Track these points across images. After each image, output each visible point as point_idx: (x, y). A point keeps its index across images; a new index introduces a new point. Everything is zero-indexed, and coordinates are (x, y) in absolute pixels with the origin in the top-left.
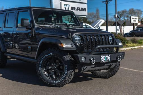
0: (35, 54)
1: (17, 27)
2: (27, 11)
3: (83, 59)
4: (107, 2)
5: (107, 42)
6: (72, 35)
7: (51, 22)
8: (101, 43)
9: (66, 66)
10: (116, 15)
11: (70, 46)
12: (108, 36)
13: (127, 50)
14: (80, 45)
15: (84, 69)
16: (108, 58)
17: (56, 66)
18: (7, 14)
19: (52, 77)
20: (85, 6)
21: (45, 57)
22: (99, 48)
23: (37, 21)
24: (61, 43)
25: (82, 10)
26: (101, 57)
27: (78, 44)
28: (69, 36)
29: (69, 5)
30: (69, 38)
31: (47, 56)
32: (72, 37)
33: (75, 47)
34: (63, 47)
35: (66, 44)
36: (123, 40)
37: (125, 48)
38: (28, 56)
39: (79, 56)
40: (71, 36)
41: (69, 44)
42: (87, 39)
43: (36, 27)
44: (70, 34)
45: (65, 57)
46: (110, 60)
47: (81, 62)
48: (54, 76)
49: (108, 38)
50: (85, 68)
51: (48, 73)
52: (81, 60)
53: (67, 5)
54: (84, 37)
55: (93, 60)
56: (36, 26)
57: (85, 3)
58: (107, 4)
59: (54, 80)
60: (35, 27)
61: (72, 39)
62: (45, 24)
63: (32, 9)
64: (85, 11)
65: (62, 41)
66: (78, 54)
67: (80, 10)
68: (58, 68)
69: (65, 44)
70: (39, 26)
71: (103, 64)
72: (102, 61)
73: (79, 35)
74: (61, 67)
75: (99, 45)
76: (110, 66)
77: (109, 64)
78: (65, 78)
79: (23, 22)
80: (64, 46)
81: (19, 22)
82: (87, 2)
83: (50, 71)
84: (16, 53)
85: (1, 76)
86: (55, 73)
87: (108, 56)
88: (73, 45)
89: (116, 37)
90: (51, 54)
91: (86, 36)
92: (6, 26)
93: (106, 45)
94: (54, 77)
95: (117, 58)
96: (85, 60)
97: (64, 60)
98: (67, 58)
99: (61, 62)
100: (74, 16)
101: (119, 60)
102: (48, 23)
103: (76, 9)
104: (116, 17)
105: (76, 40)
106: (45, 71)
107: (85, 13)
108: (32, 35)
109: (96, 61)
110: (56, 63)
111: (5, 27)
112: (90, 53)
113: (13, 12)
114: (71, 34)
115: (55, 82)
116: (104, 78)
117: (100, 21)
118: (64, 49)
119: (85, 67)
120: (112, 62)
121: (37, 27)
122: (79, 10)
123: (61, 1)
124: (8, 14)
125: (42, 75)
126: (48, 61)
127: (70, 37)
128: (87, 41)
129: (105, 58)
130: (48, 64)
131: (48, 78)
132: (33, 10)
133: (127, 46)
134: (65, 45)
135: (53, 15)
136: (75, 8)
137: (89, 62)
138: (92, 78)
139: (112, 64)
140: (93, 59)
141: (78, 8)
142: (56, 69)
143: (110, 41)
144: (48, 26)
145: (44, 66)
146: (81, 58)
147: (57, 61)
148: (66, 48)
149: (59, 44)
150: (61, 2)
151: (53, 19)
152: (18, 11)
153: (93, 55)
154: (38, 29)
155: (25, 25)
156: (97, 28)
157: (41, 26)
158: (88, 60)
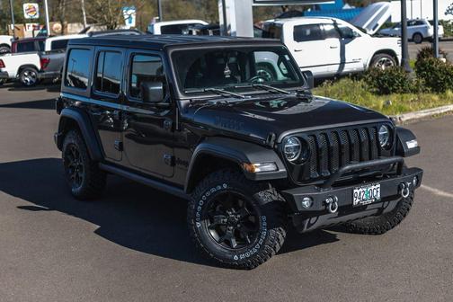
0: (183, 176)
2: (157, 56)
3: (305, 203)
6: (277, 137)
8: (356, 154)
9: (264, 218)
11: (269, 167)
14: (297, 162)
15: (310, 225)
16: (373, 193)
17: (239, 216)
19: (228, 243)
21: (208, 194)
23: (185, 86)
24: (249, 163)
26: (355, 191)
27: (292, 159)
28: (270, 140)
30: (268, 147)
31: (213, 190)
33: (285, 170)
35: (263, 164)
38: (165, 178)
39: (295, 194)
40: (276, 143)
41: (268, 164)
42: (316, 143)
43: (183, 103)
44: (271, 136)
45: (261, 194)
46: (379, 195)
47: (300, 209)
48: (233, 241)
49: (377, 132)
50: (311, 222)
51: (220, 233)
52: (302, 205)
54: (309, 139)
55: (334, 202)
56: (184, 100)
59: (234, 252)
60: (180, 104)
62: (206, 93)
63: (171, 51)
68: (245, 221)
69: (258, 165)
70: (191, 100)
71: (361, 208)
72: (356, 201)
73: (298, 138)
74: (252, 219)
75: (351, 160)
76: (381, 210)
77: (380, 205)
78: (262, 247)
79: (148, 89)
80: (257, 170)
83: (223, 228)
84: (130, 167)
86: (237, 235)
87: (373, 187)
88: (280, 164)
90: (225, 186)
91: (314, 136)
94: (235, 245)
95: (400, 189)
96: (312, 204)
97: (257, 201)
98: (267, 196)
99: (250, 208)
100: (286, 56)
101: (405, 194)
102: (213, 89)
105: (288, 149)
106: (210, 228)
108: (174, 124)
109: (341, 205)
110: (237, 209)
113: (119, 52)
114: (274, 135)
115: (236, 257)
118: (258, 179)
119: (313, 220)
120: (383, 199)
121: (187, 105)
125: (203, 239)
126: (217, 203)
127: (272, 143)
128: (317, 147)
129: (367, 194)
130: (218, 209)
131: (219, 248)
132: (173, 54)
134: (259, 168)
135: (226, 61)
137: (323, 208)
139: (387, 203)
140: (333, 200)
142: (238, 223)
143: (381, 140)
145: (208, 215)
146: (302, 200)
147: (241, 203)
148: (263, 173)
149: (245, 165)
151: (227, 71)
152: (130, 51)
153: (332, 190)
154: (187, 109)
155: (152, 98)
156: (372, 32)
157: (196, 102)
158: (320, 203)
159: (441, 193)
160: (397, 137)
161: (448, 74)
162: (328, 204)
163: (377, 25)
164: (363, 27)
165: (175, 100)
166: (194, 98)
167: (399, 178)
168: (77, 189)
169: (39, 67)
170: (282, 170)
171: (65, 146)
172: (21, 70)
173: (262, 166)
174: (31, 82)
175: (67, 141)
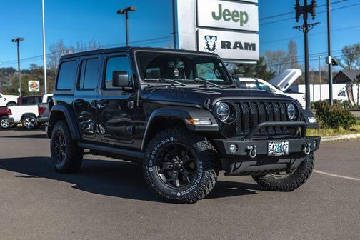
1: (104, 88)
2: (125, 56)
3: (232, 149)
4: (307, 29)
6: (212, 102)
7: (172, 76)
8: (271, 117)
9: (201, 162)
10: (330, 58)
11: (206, 123)
12: (285, 104)
13: (351, 139)
14: (228, 121)
15: (235, 169)
16: (283, 148)
17: (182, 162)
18: (82, 61)
19: (173, 183)
20: (254, 39)
21: (159, 145)
22: (267, 127)
23: (144, 76)
24: (190, 118)
25: (246, 49)
26: (269, 144)
27: (224, 120)
28: (206, 104)
29: (216, 37)
30: (205, 109)
31: (163, 142)
32: (211, 106)
33: (217, 125)
34: (194, 126)
35: (201, 120)
36: (343, 117)
37: (348, 134)
38: (128, 145)
39: (224, 141)
41: (205, 120)
42: (241, 109)
43: (142, 87)
44: (207, 101)
45: (199, 144)
46: (287, 150)
47: (228, 153)
48: (177, 181)
49: (286, 108)
50: (236, 167)
51: (167, 176)
52: (230, 151)
53: (211, 37)
54: (236, 106)
55: (253, 150)
56: (143, 85)
57: (254, 32)
58: (306, 32)
59: (178, 190)
60: (140, 87)
61: (211, 110)
62: (160, 81)
63: (135, 52)
64: (254, 49)
65: (191, 114)
66: (223, 138)
67: (241, 48)
68: (186, 165)
69: (197, 119)
70: (149, 85)
71: (274, 159)
72: (270, 152)
73: (226, 103)
74: (192, 166)
76: (289, 165)
77: (288, 160)
78: (199, 185)
79: (117, 77)
80: (196, 123)
81: (109, 78)
82: (257, 30)
83: (169, 173)
85: (73, 187)
86: (180, 177)
87: (283, 143)
88: (214, 120)
90: (172, 139)
91: (239, 103)
92: (81, 87)
94: (178, 185)
95: (303, 147)
96: (237, 150)
97: (196, 150)
98: (203, 146)
99: (190, 155)
100: (220, 64)
101: (307, 151)
102: (166, 80)
103: (232, 46)
104: (330, 62)
105: (220, 112)
106: (160, 172)
107: (254, 55)
108: (135, 102)
109: (259, 153)
110: (180, 156)
111: (78, 88)
112: (246, 137)
113: (97, 58)
114: (209, 100)
115: (179, 194)
116: (281, 191)
117: (289, 72)
118: (196, 130)
119: (238, 164)
120: (292, 155)
121: (145, 88)
122: (238, 49)
123: (197, 29)
124: (85, 62)
125: (153, 180)
126: (165, 153)
127: (208, 106)
128: (242, 113)
129: (278, 147)
130: (166, 158)
131: (166, 187)
132: (136, 54)
133: (353, 130)
134: (198, 122)
135: (176, 63)
136: (229, 43)
137: (245, 154)
139: (293, 159)
140: (253, 148)
141: (236, 43)
142: (181, 167)
143: (289, 114)
144: (166, 85)
145: (159, 162)
146: (229, 147)
147: (183, 153)
148: (200, 127)
149: (186, 120)
150: (197, 32)
151: (176, 71)
152: (106, 55)
153: (252, 141)
154: (146, 91)
155: (120, 83)
156: (284, 89)
157: (152, 86)
158: (243, 149)
160: (301, 113)
161: (340, 115)
162: (249, 151)
163: (288, 84)
164: (278, 86)
165: (137, 84)
166: (151, 84)
167: (303, 139)
168: (60, 165)
169: (37, 115)
170: (215, 125)
171: (53, 133)
172: (24, 117)
173: (200, 122)
174: (31, 126)
175: (55, 129)
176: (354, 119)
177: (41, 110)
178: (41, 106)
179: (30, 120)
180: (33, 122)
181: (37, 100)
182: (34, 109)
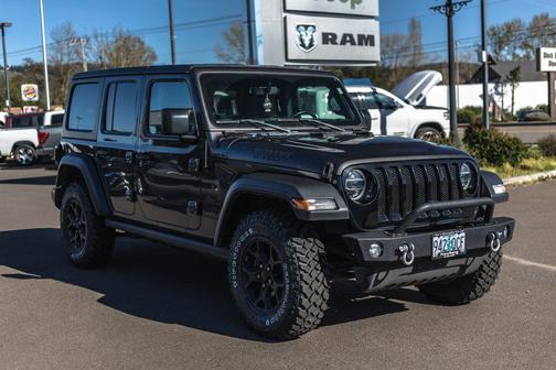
0: (212, 226)
1: (146, 132)
2: (182, 80)
3: (374, 251)
4: (451, 10)
5: (455, 186)
6: (336, 168)
7: (261, 114)
8: (434, 193)
10: (484, 53)
11: (328, 206)
12: (456, 165)
13: (524, 183)
14: (363, 200)
15: (377, 282)
16: (456, 243)
18: (109, 85)
20: (372, 28)
22: (428, 211)
23: (215, 116)
24: (301, 199)
25: (360, 44)
26: (435, 239)
27: (356, 198)
28: (327, 172)
29: (314, 27)
30: (324, 180)
32: (335, 176)
33: (346, 209)
34: (308, 213)
35: (318, 200)
36: (510, 148)
37: (519, 175)
38: (189, 232)
39: (361, 239)
40: (334, 174)
41: (325, 200)
42: (386, 179)
43: (213, 135)
44: (328, 167)
46: (463, 247)
47: (366, 259)
49: (458, 171)
50: (380, 278)
52: (369, 254)
53: (306, 27)
54: (376, 173)
55: (409, 251)
56: (215, 132)
57: (372, 17)
58: (450, 15)
60: (210, 135)
61: (335, 182)
62: (242, 125)
63: (199, 74)
64: (372, 44)
65: (303, 192)
66: (359, 231)
67: (353, 43)
69: (313, 201)
70: (223, 132)
71: (441, 262)
72: (436, 253)
73: (361, 169)
75: (427, 201)
76: (464, 267)
77: (462, 261)
79: (170, 118)
80: (311, 208)
81: (156, 119)
82: (377, 14)
84: (143, 220)
85: (100, 301)
87: (456, 236)
88: (341, 201)
89: (486, 135)
91: (382, 169)
92: (109, 128)
93: (450, 199)
95: (488, 240)
96: (382, 253)
100: (339, 90)
101: (495, 247)
102: (251, 121)
103: (339, 40)
104: (485, 59)
105: (349, 184)
107: (373, 54)
108: (202, 162)
109: (418, 256)
111: (104, 129)
112: (397, 227)
113: (134, 81)
114: (332, 165)
117: (424, 75)
118: (312, 219)
119: (382, 275)
120: (470, 253)
121: (219, 137)
122: (348, 44)
123: (284, 15)
124: (113, 86)
127: (330, 176)
128: (386, 183)
129: (449, 243)
132: (201, 77)
133: (525, 168)
134: (312, 205)
135: (267, 91)
136: (334, 36)
137: (395, 258)
138: (407, 304)
139: (471, 259)
140: (408, 249)
141: (345, 36)
143: (462, 181)
144: (253, 132)
146: (369, 248)
148: (318, 213)
149: (295, 202)
150: (285, 18)
151: (268, 104)
152: (149, 78)
153: (406, 236)
154: (218, 143)
155: (175, 129)
156: (416, 103)
157: (231, 134)
158: (392, 252)
159: (522, 262)
161: (505, 145)
162: (402, 253)
164: (406, 97)
165: (204, 131)
166: (228, 130)
167: (488, 227)
168: (78, 254)
169: (37, 143)
170: (344, 209)
171: (64, 202)
172: (16, 147)
173: (318, 204)
174: (27, 160)
175: (66, 197)
176: (526, 149)
177: (41, 136)
178: (42, 131)
179: (26, 151)
180: (30, 155)
181: (35, 119)
182: (31, 135)
